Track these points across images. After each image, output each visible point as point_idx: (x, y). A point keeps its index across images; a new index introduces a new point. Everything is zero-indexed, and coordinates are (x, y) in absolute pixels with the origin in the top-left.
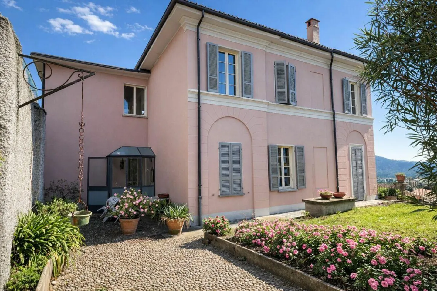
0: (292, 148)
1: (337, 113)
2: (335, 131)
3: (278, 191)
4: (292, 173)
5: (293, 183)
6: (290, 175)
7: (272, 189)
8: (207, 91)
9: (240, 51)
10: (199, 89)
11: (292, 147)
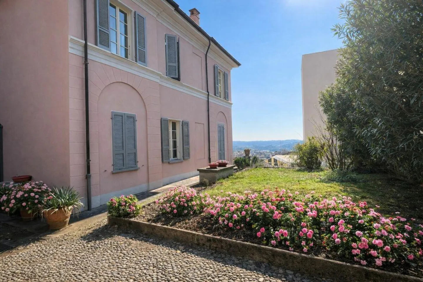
0: (179, 123)
1: (211, 95)
2: (208, 110)
3: (169, 162)
4: (179, 146)
5: (179, 155)
6: (177, 147)
7: (164, 161)
8: (96, 44)
9: (133, 11)
10: (86, 40)
11: (179, 121)
